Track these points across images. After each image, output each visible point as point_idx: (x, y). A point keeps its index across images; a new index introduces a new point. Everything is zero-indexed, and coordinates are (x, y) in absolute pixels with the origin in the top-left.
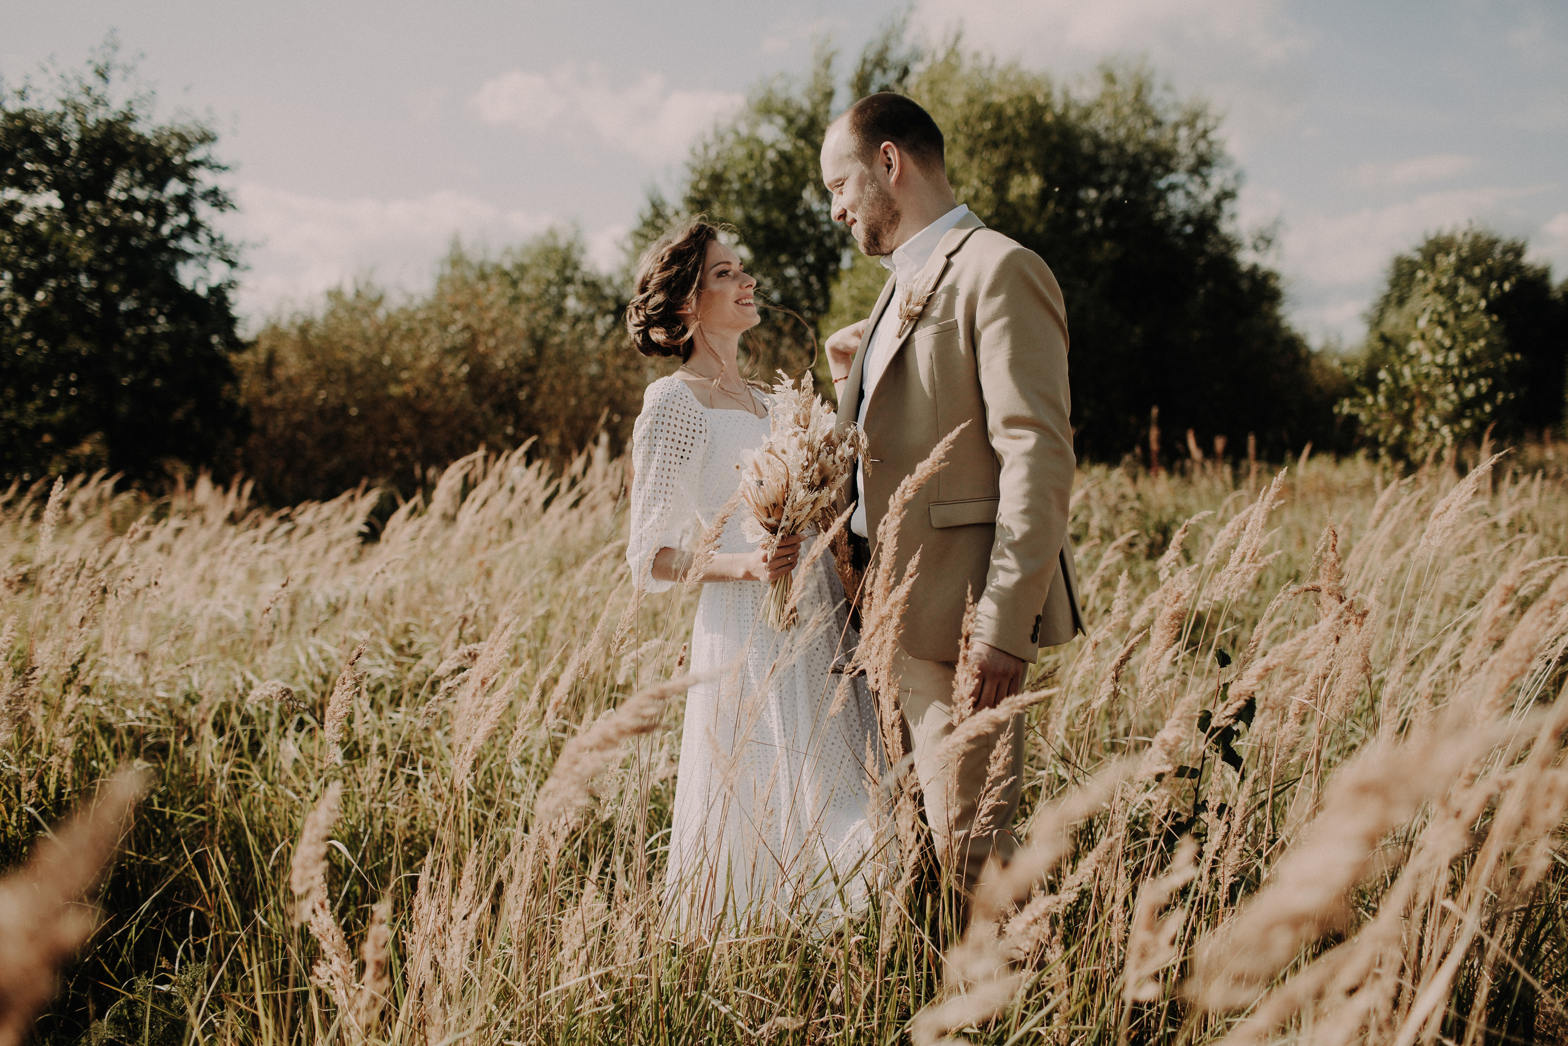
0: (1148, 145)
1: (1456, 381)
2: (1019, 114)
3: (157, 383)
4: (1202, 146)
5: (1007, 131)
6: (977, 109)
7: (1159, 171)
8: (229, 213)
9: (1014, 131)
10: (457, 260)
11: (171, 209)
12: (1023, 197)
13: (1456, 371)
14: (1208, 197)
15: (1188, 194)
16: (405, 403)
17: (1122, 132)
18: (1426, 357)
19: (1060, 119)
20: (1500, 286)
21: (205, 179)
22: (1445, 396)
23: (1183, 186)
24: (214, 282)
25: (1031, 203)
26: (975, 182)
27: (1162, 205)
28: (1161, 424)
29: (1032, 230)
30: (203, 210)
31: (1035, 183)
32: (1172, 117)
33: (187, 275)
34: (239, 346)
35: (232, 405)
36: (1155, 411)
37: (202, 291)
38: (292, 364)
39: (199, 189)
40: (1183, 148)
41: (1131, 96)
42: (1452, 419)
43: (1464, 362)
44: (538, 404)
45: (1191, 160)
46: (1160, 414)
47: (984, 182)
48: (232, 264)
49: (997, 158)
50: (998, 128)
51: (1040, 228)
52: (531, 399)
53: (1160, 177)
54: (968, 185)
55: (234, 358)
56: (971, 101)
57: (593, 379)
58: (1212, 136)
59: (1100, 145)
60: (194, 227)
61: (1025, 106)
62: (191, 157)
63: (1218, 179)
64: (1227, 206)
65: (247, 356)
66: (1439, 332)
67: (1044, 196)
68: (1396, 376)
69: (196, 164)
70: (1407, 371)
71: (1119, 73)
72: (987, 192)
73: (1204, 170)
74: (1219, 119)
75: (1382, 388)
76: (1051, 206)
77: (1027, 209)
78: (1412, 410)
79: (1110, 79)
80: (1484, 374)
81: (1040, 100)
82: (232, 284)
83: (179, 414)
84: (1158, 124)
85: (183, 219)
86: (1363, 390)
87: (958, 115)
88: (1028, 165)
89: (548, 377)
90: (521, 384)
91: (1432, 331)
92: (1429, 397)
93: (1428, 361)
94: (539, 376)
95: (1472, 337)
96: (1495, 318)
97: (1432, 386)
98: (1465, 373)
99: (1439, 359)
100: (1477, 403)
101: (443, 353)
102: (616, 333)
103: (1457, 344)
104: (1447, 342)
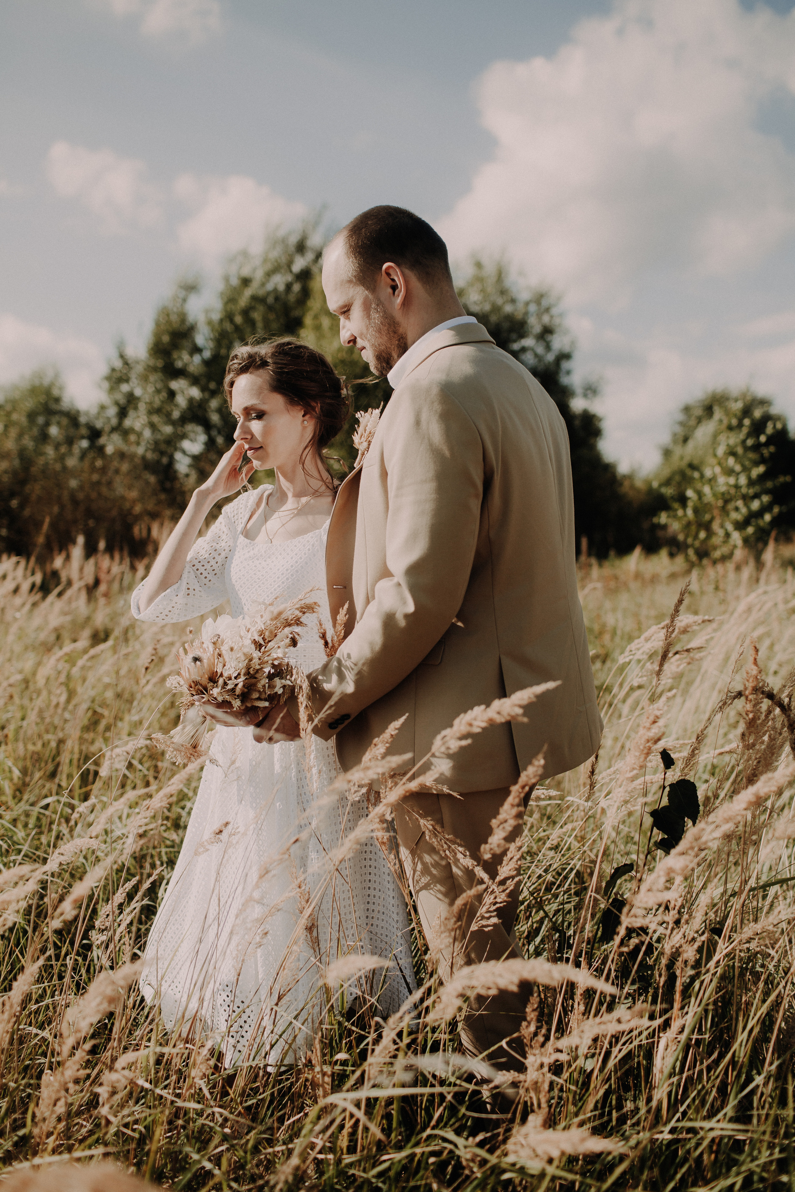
0: (508, 316)
1: (744, 497)
4: (546, 319)
7: (514, 336)
14: (550, 357)
15: (536, 355)
17: (488, 307)
18: (722, 480)
22: (737, 509)
23: (532, 349)
32: (524, 296)
40: (532, 321)
41: (493, 279)
42: (740, 526)
43: (751, 483)
44: (27, 512)
45: (537, 329)
52: (22, 506)
53: (515, 341)
57: (73, 491)
58: (554, 311)
63: (558, 343)
64: (565, 365)
66: (731, 461)
68: (700, 494)
70: (707, 490)
71: (486, 261)
73: (549, 337)
74: (559, 298)
75: (690, 504)
78: (712, 520)
79: (479, 265)
80: (767, 492)
84: (513, 301)
86: (676, 505)
89: (36, 489)
90: (13, 494)
91: (727, 459)
92: (724, 510)
93: (723, 483)
94: (28, 488)
95: (756, 464)
96: (772, 449)
97: (726, 502)
98: (751, 492)
99: (732, 481)
100: (759, 514)
102: (92, 455)
103: (745, 469)
104: (738, 468)
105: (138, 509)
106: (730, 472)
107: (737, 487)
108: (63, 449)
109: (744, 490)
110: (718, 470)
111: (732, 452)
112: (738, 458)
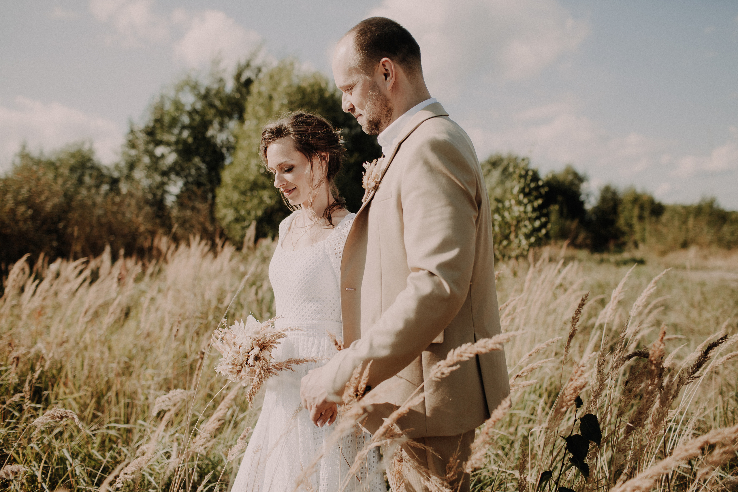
1: (530, 219)
2: (313, 92)
5: (307, 100)
6: (294, 89)
9: (311, 101)
10: (25, 156)
18: (515, 208)
19: (332, 96)
22: (525, 226)
42: (527, 236)
43: (534, 210)
44: (69, 231)
50: (303, 98)
52: (65, 227)
56: (290, 86)
57: (99, 217)
61: (316, 88)
66: (521, 196)
68: (502, 216)
70: (506, 214)
75: (497, 223)
78: (510, 233)
80: (543, 216)
81: (323, 85)
87: (284, 91)
89: (74, 215)
90: (60, 220)
91: (518, 196)
92: (517, 227)
93: (517, 210)
94: (70, 215)
95: (536, 198)
96: (546, 189)
97: (519, 222)
98: (534, 215)
99: (522, 209)
100: (539, 229)
101: (17, 203)
102: (112, 194)
103: (530, 201)
104: (526, 201)
105: (142, 229)
106: (519, 203)
107: (525, 213)
108: (93, 191)
109: (530, 215)
110: (513, 202)
111: (522, 191)
112: (526, 195)
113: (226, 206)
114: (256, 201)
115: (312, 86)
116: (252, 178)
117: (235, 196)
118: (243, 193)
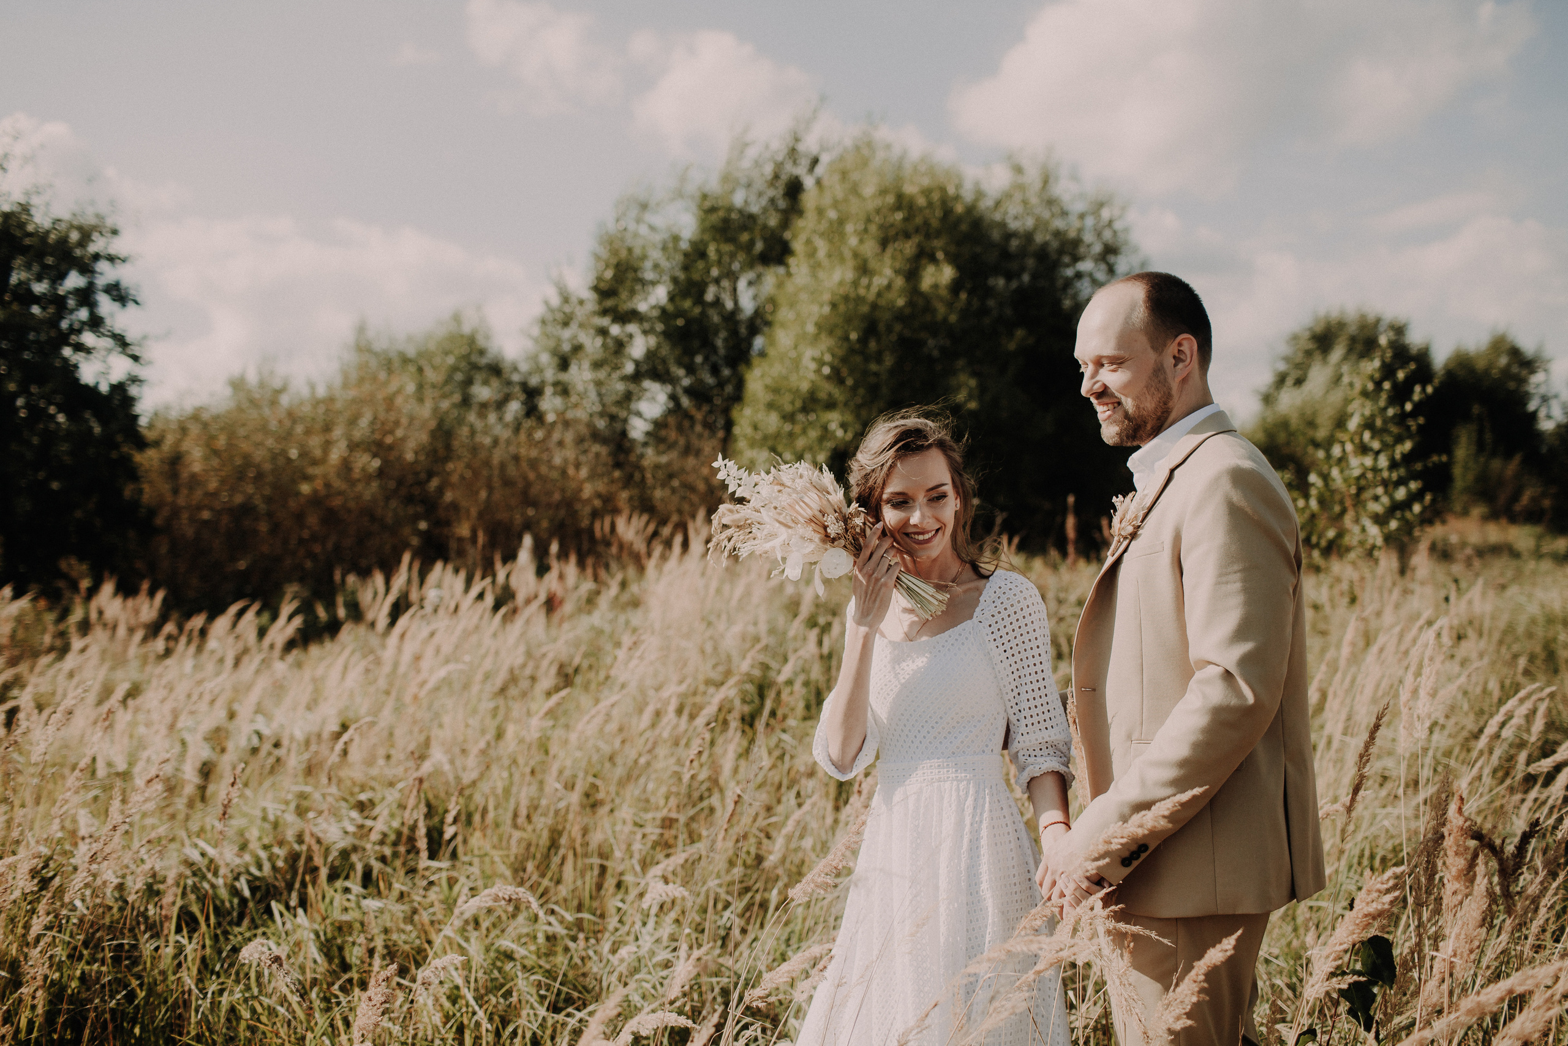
0: (1057, 234)
1: (1385, 483)
2: (930, 204)
3: (55, 485)
4: (1107, 235)
5: (918, 220)
6: (890, 199)
7: (1066, 259)
8: (131, 307)
9: (926, 223)
10: (363, 348)
11: (71, 302)
12: (936, 286)
13: (1385, 474)
16: (316, 500)
17: (1030, 223)
18: (1354, 461)
19: (970, 209)
20: (1424, 390)
21: (106, 273)
23: (1091, 275)
24: (117, 376)
25: (944, 292)
26: (888, 272)
27: (1070, 292)
28: (1078, 511)
29: (945, 320)
30: (106, 305)
31: (948, 273)
32: (1078, 207)
33: (89, 372)
34: (141, 444)
35: (135, 504)
36: (1071, 499)
37: (104, 388)
38: (196, 460)
39: (101, 282)
40: (1088, 237)
41: (1038, 185)
43: (1393, 465)
44: (449, 496)
45: (1097, 248)
46: (1076, 501)
47: (897, 272)
48: (135, 358)
49: (909, 247)
50: (909, 218)
51: (953, 318)
52: (440, 490)
53: (1068, 266)
54: (880, 274)
55: (138, 458)
56: (883, 192)
58: (1117, 225)
59: (1009, 235)
60: (95, 323)
61: (936, 196)
62: (92, 248)
63: (1123, 266)
65: (151, 453)
66: (1367, 436)
67: (956, 287)
68: (1326, 477)
69: (96, 257)
70: (1335, 472)
71: (1025, 163)
72: (899, 282)
73: (1112, 259)
74: (1123, 209)
75: (1313, 492)
76: (963, 296)
77: (941, 299)
78: (1344, 511)
79: (1018, 170)
80: (1414, 476)
81: (951, 191)
82: (134, 380)
83: (78, 514)
84: (1064, 214)
85: (83, 314)
87: (871, 205)
88: (940, 255)
89: (458, 468)
90: (430, 475)
91: (1361, 434)
92: (1358, 500)
93: (1357, 464)
94: (450, 466)
95: (1399, 440)
96: (1421, 420)
97: (1361, 490)
98: (1395, 476)
99: (1368, 461)
100: (1406, 505)
101: (353, 446)
102: (528, 423)
103: (1385, 446)
104: (1376, 445)
105: (588, 491)
106: (1363, 449)
107: (1375, 470)
108: (492, 417)
110: (1349, 447)
111: (1368, 424)
112: (1376, 433)
113: (753, 444)
114: (813, 434)
115: (927, 192)
116: (805, 386)
117: (772, 422)
118: (788, 417)
